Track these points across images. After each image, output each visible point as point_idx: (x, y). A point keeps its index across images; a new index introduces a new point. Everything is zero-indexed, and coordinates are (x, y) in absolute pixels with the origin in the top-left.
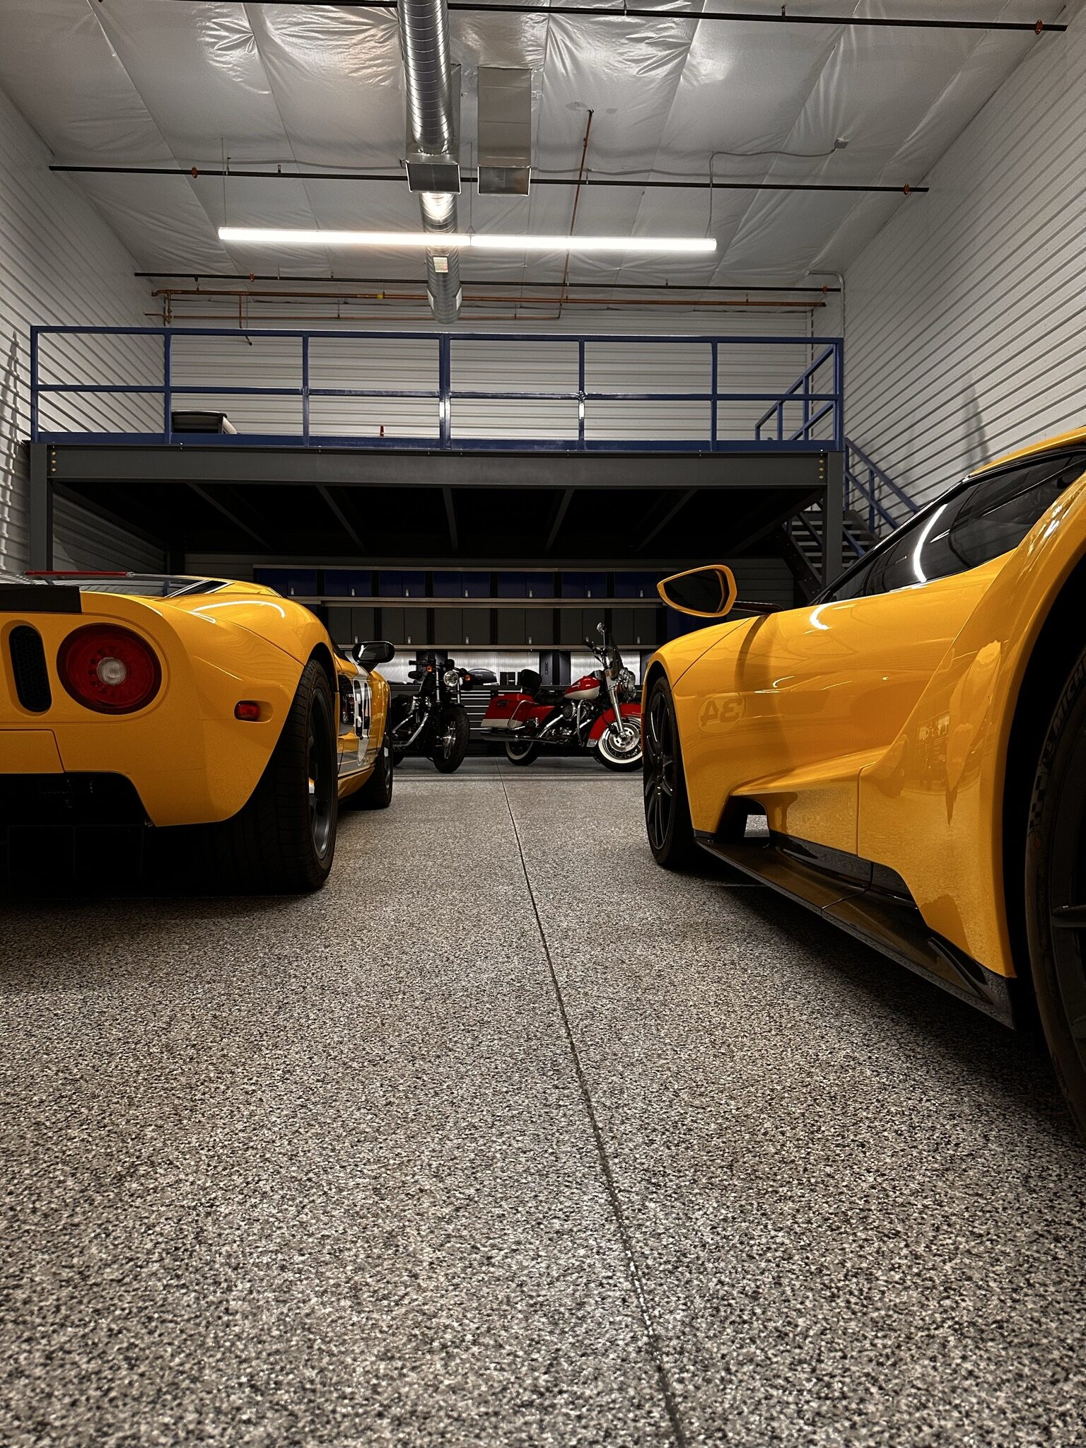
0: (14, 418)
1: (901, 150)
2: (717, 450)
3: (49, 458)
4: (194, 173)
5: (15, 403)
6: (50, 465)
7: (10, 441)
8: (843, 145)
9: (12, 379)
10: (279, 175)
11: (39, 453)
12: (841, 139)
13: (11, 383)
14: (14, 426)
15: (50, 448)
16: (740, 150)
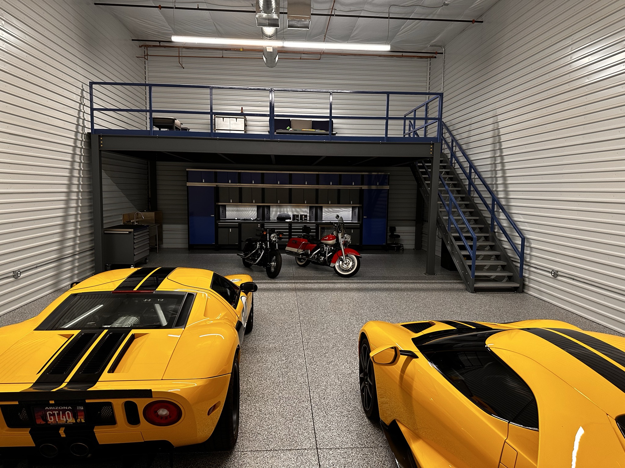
0: (83, 123)
1: (472, 6)
2: (387, 141)
3: (100, 140)
4: (160, 7)
5: (83, 116)
6: (100, 144)
7: (82, 134)
8: (447, 5)
9: (82, 106)
10: (198, 9)
11: (95, 138)
12: (446, 2)
13: (82, 108)
14: (84, 127)
15: (100, 136)
16: (402, 5)
